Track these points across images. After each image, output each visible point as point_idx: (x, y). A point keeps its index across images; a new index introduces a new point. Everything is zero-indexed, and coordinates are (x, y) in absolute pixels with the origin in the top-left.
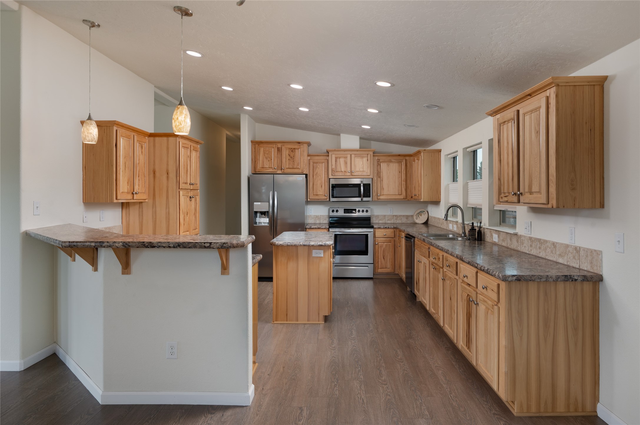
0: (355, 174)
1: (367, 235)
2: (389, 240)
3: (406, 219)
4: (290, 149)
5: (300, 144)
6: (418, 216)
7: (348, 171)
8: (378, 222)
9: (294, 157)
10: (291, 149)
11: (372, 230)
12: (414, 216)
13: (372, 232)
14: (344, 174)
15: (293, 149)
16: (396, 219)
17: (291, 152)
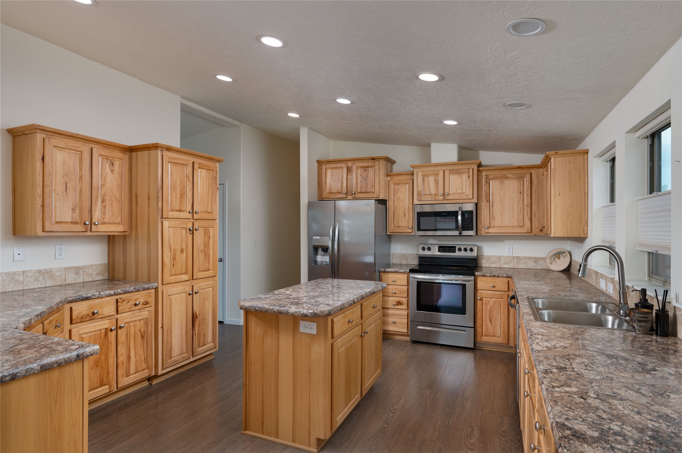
0: (450, 197)
1: (464, 286)
2: (500, 294)
3: (533, 263)
4: (362, 167)
5: (374, 161)
6: (554, 259)
7: (440, 193)
8: (489, 266)
9: (367, 177)
10: (364, 167)
11: (472, 278)
12: (548, 258)
13: (471, 281)
14: (435, 198)
15: (366, 167)
16: (518, 262)
17: (364, 171)
